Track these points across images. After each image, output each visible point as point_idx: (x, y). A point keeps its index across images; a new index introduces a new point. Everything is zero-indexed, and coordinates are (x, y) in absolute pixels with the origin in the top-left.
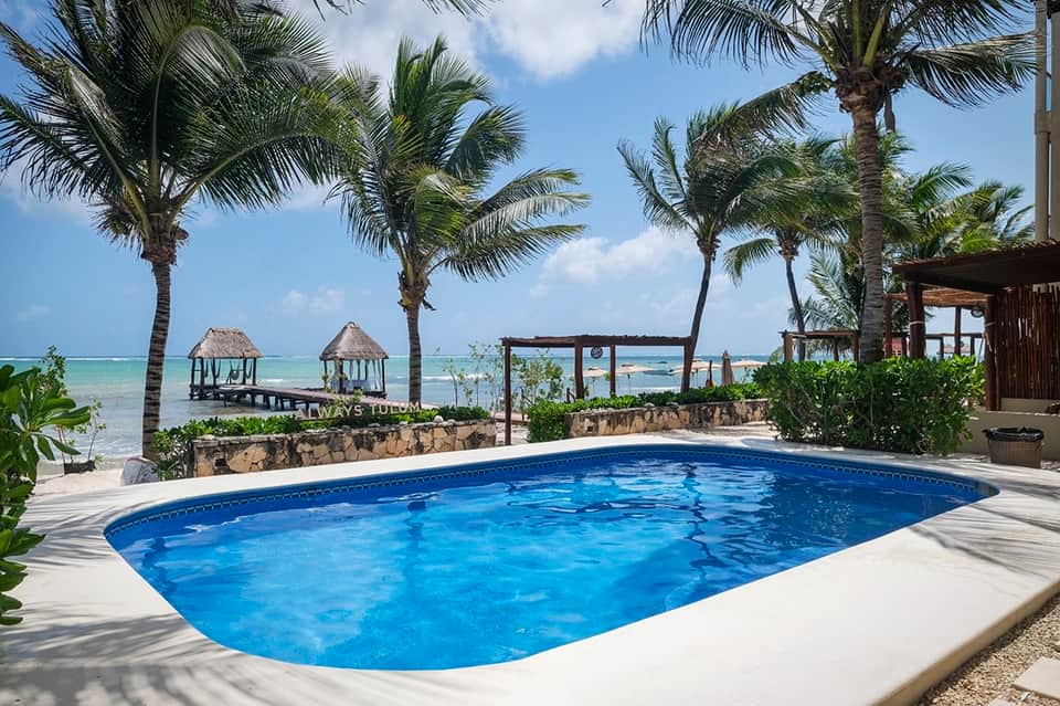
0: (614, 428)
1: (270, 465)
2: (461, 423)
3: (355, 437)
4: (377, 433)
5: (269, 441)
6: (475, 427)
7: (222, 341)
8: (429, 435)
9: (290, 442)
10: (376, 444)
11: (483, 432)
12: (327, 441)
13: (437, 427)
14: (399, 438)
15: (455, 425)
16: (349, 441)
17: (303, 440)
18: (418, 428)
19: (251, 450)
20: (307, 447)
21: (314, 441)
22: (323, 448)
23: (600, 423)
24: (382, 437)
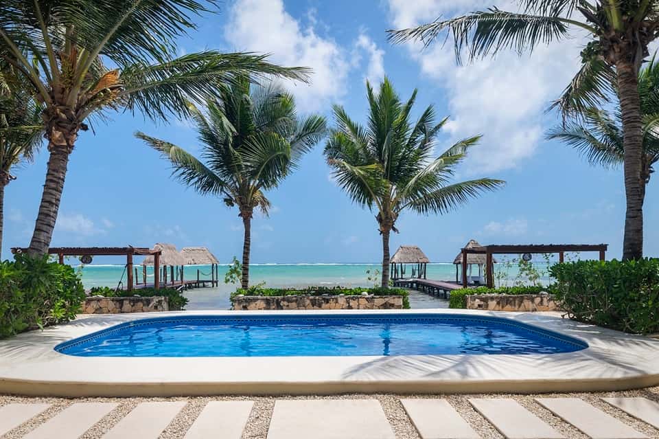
0: (503, 307)
1: (268, 308)
2: (378, 297)
3: (311, 300)
4: (324, 299)
5: (267, 299)
6: (387, 299)
7: (406, 253)
8: (356, 302)
9: (278, 300)
10: (323, 305)
11: (392, 303)
12: (296, 301)
13: (361, 298)
14: (337, 302)
15: (373, 298)
16: (308, 302)
17: (283, 300)
18: (349, 298)
19: (258, 302)
20: (286, 303)
21: (289, 301)
22: (294, 304)
23: (490, 302)
24: (327, 301)
